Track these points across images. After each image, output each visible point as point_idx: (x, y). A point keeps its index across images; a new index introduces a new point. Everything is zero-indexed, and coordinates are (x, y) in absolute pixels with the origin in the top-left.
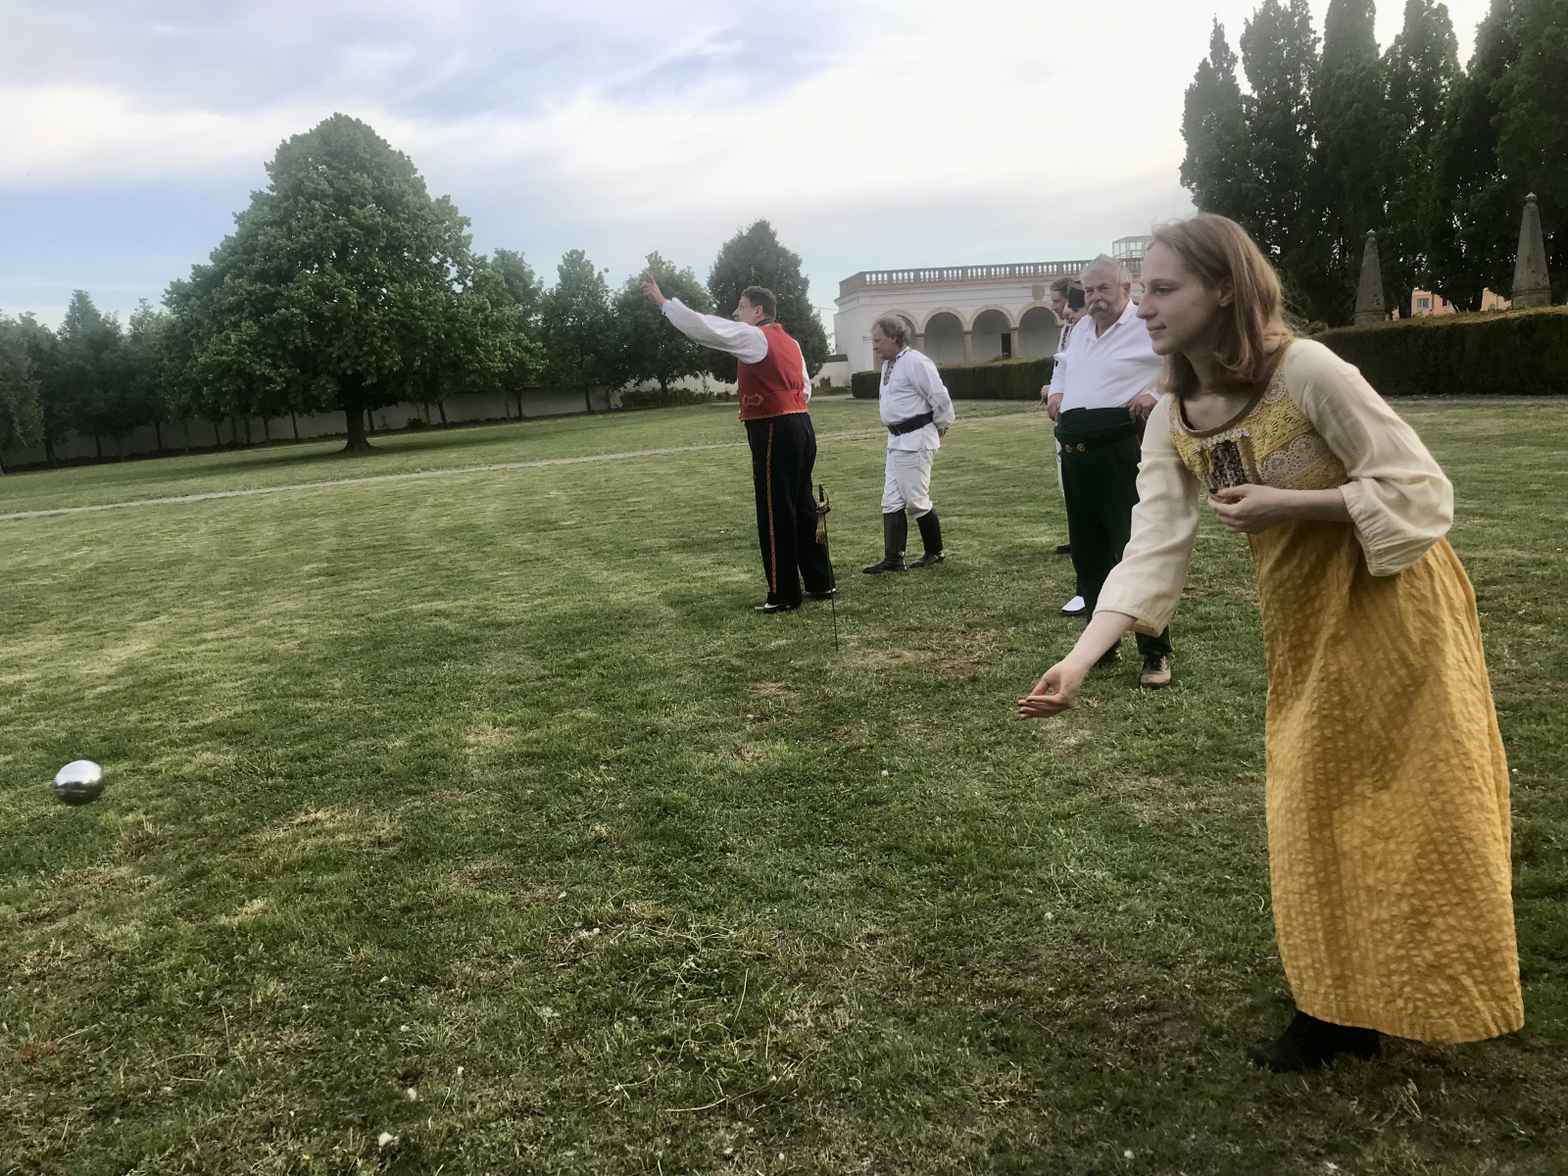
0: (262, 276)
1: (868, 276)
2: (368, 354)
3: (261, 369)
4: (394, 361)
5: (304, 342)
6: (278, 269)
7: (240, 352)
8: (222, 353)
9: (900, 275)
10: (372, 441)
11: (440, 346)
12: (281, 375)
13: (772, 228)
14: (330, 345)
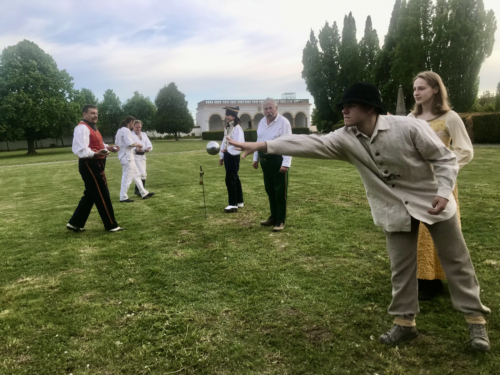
1: (207, 102)
2: (36, 121)
4: (46, 123)
5: (12, 116)
6: (3, 91)
9: (217, 102)
10: (37, 151)
11: (62, 119)
12: (4, 127)
13: (176, 85)
14: (22, 117)
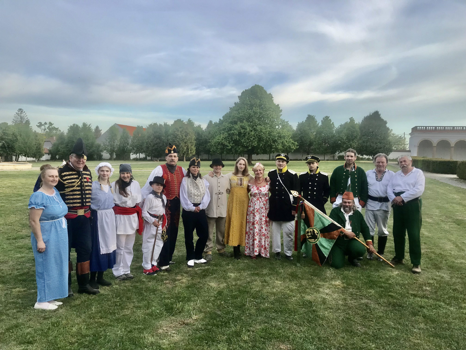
0: (231, 123)
3: (227, 143)
6: (235, 121)
7: (222, 140)
8: (219, 139)
12: (231, 145)
13: (380, 113)
